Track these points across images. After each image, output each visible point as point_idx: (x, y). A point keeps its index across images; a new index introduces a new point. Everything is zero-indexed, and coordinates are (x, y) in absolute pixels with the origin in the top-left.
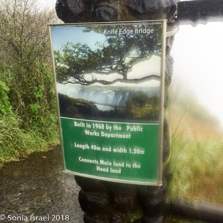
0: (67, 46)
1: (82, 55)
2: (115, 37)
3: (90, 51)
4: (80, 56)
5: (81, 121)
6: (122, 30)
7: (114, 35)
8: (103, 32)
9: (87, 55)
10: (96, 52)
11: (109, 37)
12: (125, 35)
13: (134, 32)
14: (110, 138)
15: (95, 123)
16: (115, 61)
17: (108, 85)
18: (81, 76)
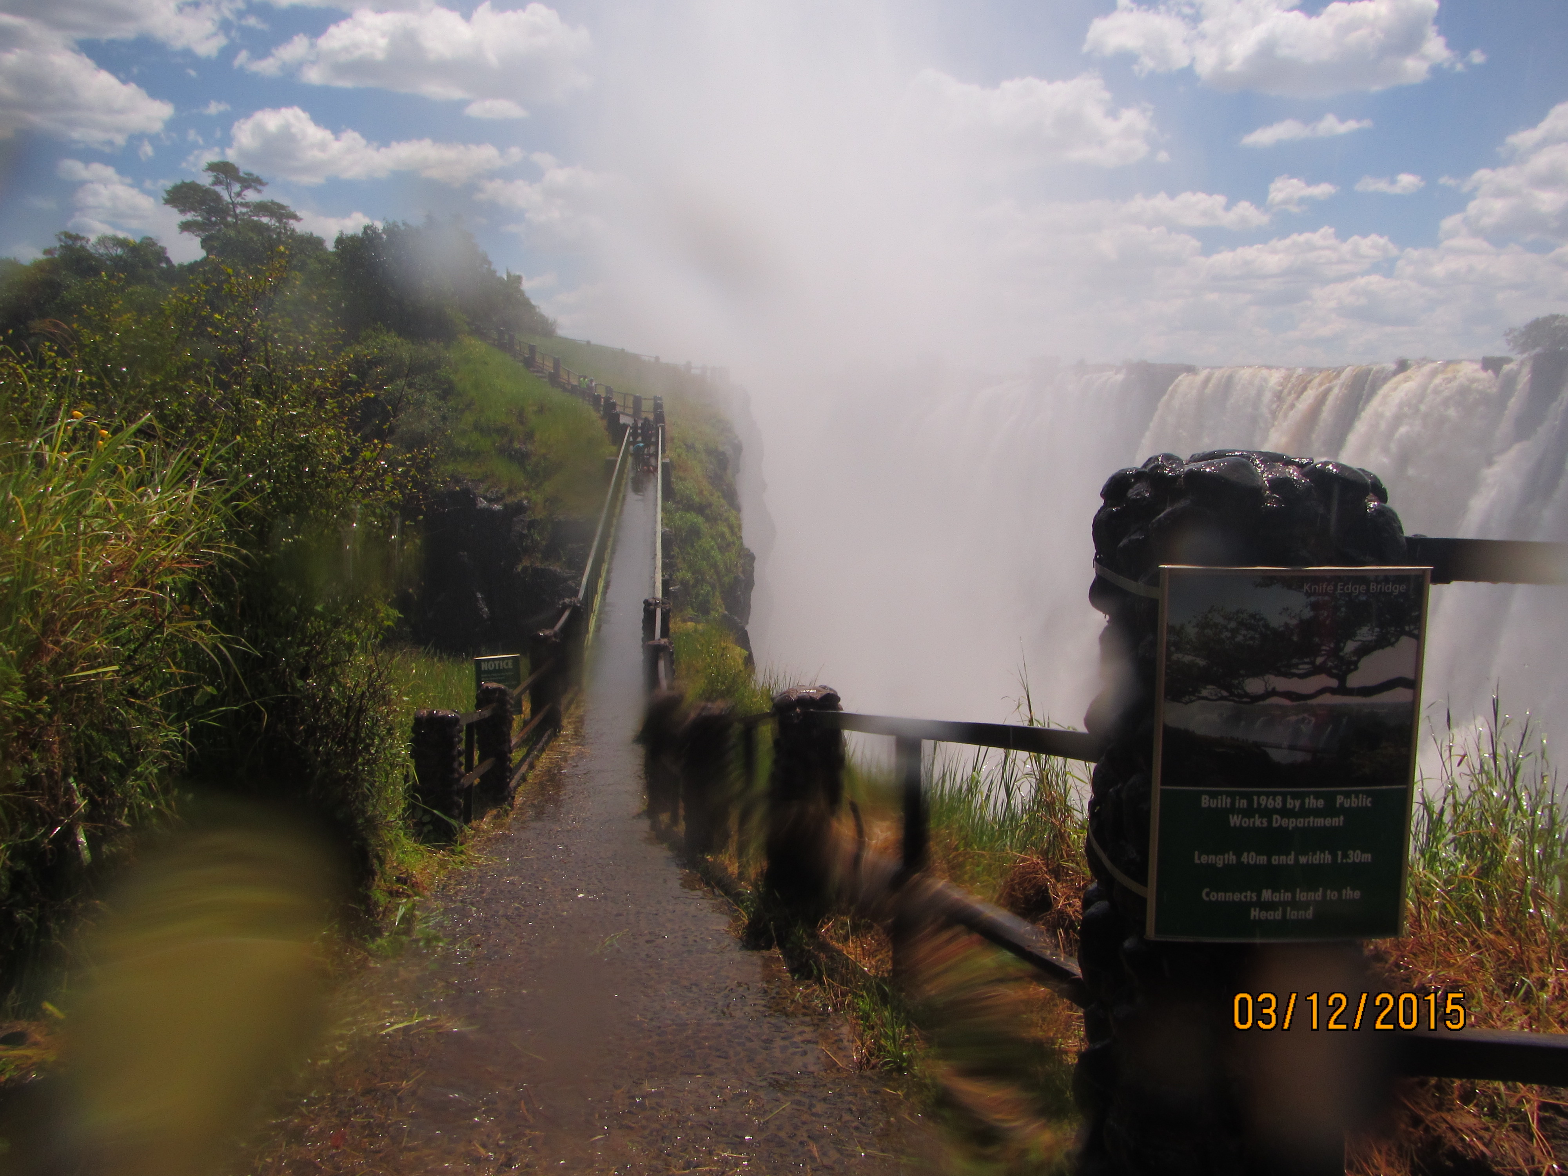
0: (1210, 616)
1: (1244, 636)
2: (1326, 598)
3: (1266, 626)
4: (1239, 638)
5: (1221, 793)
6: (1344, 586)
7: (1326, 594)
8: (1302, 587)
9: (1257, 636)
10: (1281, 629)
11: (1313, 599)
12: (1350, 595)
13: (1368, 590)
14: (1296, 828)
15: (1259, 794)
16: (1324, 648)
17: (1302, 702)
18: (1236, 682)
